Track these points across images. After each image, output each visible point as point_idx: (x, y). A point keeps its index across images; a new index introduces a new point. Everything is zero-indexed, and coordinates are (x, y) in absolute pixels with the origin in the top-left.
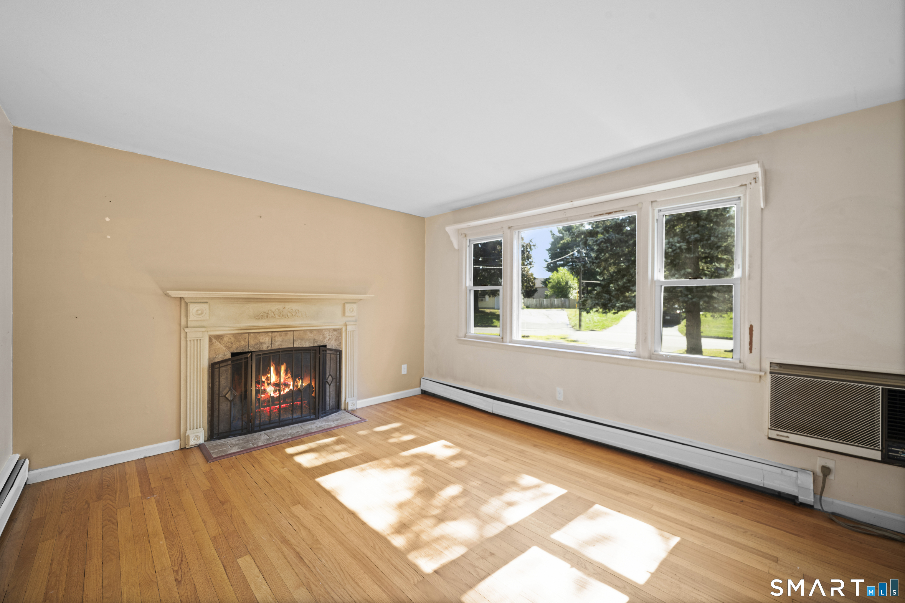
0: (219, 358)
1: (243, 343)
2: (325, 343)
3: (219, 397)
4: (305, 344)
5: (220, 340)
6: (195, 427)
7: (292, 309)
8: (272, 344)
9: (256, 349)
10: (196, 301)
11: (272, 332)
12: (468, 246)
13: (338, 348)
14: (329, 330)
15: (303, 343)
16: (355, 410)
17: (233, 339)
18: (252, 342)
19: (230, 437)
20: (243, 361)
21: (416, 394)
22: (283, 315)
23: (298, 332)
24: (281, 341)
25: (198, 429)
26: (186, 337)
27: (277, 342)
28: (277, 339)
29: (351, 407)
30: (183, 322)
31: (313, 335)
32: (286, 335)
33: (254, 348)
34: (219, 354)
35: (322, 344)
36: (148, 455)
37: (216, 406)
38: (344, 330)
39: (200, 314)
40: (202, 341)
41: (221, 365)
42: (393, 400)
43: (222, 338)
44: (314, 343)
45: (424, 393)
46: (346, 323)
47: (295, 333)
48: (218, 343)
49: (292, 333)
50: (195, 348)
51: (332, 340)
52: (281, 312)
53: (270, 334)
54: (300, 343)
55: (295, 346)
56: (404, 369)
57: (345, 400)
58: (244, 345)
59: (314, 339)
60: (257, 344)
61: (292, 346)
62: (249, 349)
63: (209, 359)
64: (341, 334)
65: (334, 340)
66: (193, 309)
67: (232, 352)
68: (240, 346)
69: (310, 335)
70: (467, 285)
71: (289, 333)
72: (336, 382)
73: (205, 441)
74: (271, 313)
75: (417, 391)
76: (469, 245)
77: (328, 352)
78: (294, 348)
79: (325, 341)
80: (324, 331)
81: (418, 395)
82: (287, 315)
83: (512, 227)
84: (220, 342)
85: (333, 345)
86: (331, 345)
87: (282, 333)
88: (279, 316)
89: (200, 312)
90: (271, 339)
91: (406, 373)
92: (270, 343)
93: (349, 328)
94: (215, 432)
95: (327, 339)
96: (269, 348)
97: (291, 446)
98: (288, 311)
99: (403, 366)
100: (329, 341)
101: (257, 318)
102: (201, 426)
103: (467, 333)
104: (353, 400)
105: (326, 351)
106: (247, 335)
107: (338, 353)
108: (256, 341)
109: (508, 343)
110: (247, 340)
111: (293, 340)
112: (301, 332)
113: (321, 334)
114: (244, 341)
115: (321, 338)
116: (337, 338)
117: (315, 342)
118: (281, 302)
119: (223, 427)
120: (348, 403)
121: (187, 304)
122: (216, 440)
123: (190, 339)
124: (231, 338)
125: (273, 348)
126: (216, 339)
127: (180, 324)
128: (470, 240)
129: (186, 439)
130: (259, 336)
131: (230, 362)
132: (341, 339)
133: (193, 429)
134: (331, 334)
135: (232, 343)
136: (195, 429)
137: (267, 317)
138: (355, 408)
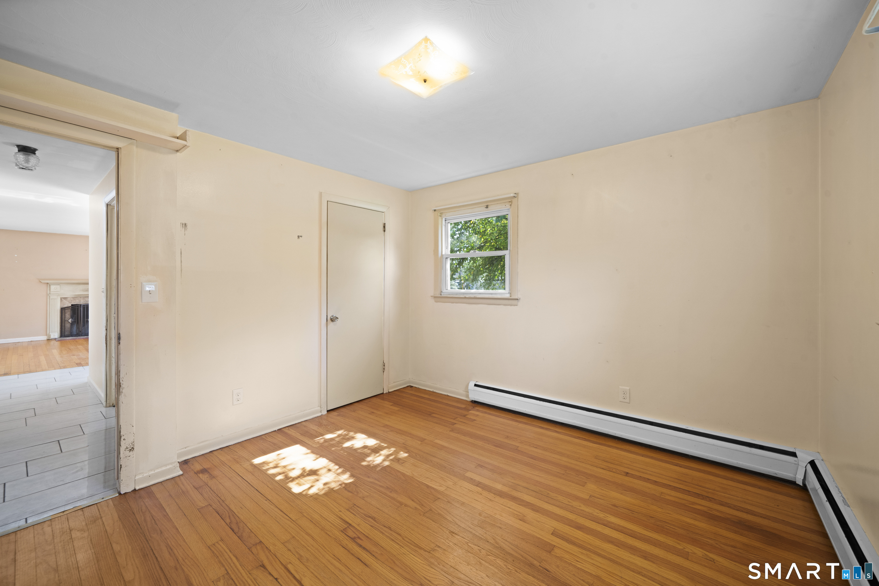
0: (65, 307)
3: (65, 321)
6: (54, 332)
10: (54, 284)
17: (72, 299)
19: (70, 337)
20: (76, 307)
25: (55, 333)
30: (48, 292)
34: (65, 305)
36: (33, 340)
37: (63, 325)
39: (56, 289)
40: (57, 300)
41: (66, 309)
43: (67, 299)
48: (65, 301)
50: (54, 303)
58: (77, 302)
62: (78, 304)
63: (61, 307)
66: (53, 287)
67: (72, 304)
68: (75, 302)
73: (59, 337)
89: (56, 288)
94: (63, 334)
102: (57, 332)
114: (78, 300)
119: (67, 333)
121: (50, 285)
122: (64, 337)
123: (51, 299)
126: (64, 299)
129: (50, 336)
131: (71, 308)
135: (72, 301)
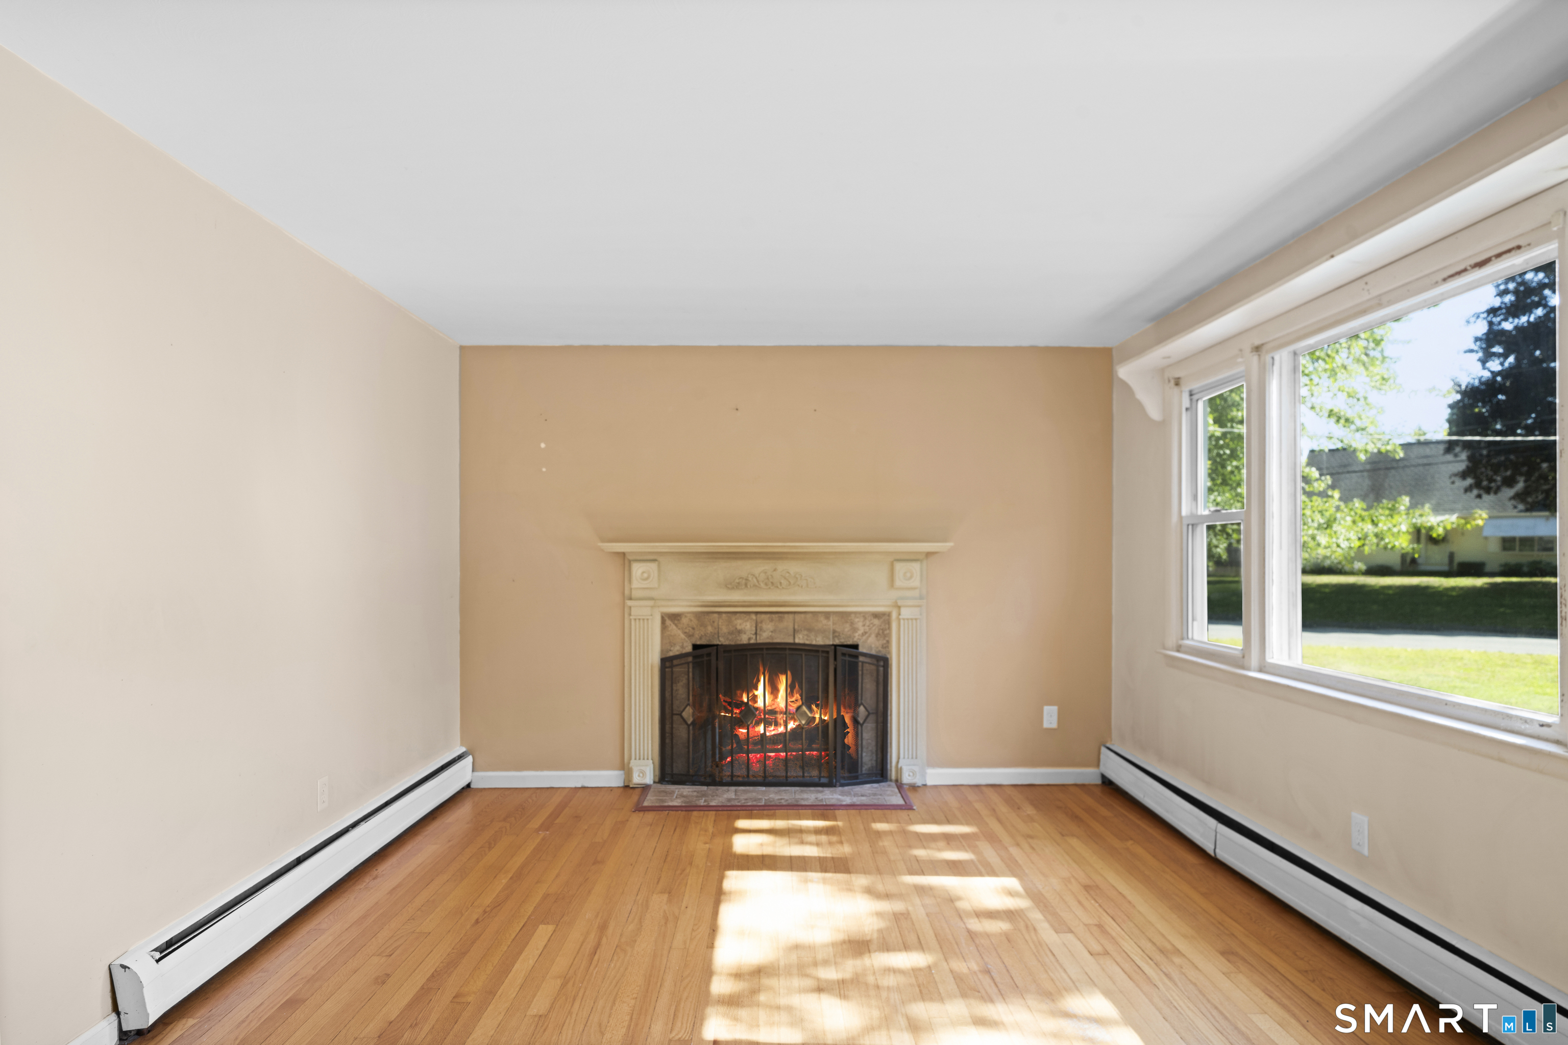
0: (676, 650)
1: (710, 629)
2: (855, 639)
3: (673, 714)
4: (816, 640)
5: (676, 622)
6: (642, 757)
7: (788, 572)
8: (756, 634)
9: (730, 640)
10: (641, 558)
11: (757, 613)
12: (1187, 409)
13: (883, 652)
14: (864, 615)
15: (813, 637)
16: (918, 787)
17: (695, 622)
18: (724, 629)
19: (688, 783)
20: (705, 658)
21: (1086, 782)
22: (772, 583)
23: (803, 616)
24: (772, 629)
25: (646, 761)
26: (630, 615)
27: (765, 631)
28: (764, 626)
29: (909, 778)
30: (627, 592)
31: (831, 623)
32: (781, 620)
33: (728, 639)
34: (675, 644)
35: (850, 642)
36: (586, 785)
37: (670, 730)
38: (894, 615)
39: (646, 579)
40: (650, 621)
41: (675, 662)
42: (1020, 783)
43: (679, 618)
44: (834, 637)
45: (1108, 784)
46: (896, 602)
47: (798, 617)
48: (674, 627)
49: (791, 616)
50: (642, 632)
51: (869, 636)
52: (770, 577)
53: (754, 617)
54: (806, 637)
55: (797, 641)
56: (1050, 717)
57: (898, 762)
58: (711, 632)
59: (834, 632)
60: (731, 633)
61: (791, 640)
62: (720, 641)
63: (662, 651)
64: (889, 623)
65: (873, 636)
66: (638, 569)
67: (694, 643)
68: (705, 635)
69: (825, 622)
70: (1184, 513)
71: (786, 616)
72: (877, 722)
73: (654, 782)
74: (752, 578)
75: (1088, 775)
76: (1188, 405)
77: (861, 659)
78: (794, 644)
79: (855, 637)
80: (853, 615)
81: (1089, 785)
82: (781, 583)
83: (1263, 345)
84: (676, 625)
85: (873, 646)
86: (869, 644)
87: (773, 616)
88: (766, 584)
89: (645, 575)
90: (754, 625)
91: (1054, 725)
92: (754, 632)
93: (906, 613)
94: (669, 771)
95: (860, 632)
96: (752, 641)
97: (750, 817)
98: (781, 576)
99: (1047, 709)
100: (864, 638)
101: (730, 586)
102: (650, 758)
103: (1182, 639)
104: (914, 765)
105: (856, 657)
106: (716, 615)
107: (882, 663)
108: (731, 627)
109: (1254, 671)
110: (716, 624)
111: (792, 629)
112: (809, 616)
113: (847, 622)
114: (712, 626)
115: (846, 630)
116: (881, 632)
117: (836, 636)
118: (769, 559)
119: (679, 767)
120: (901, 768)
121: (630, 561)
122: (668, 784)
123: (634, 617)
124: (693, 619)
125: (759, 641)
126: (672, 620)
127: (623, 594)
128: (1193, 392)
129: (628, 773)
130: (736, 619)
131: (690, 659)
132: (889, 635)
133: (640, 759)
134: (868, 623)
135: (693, 629)
136: (642, 760)
137: (746, 585)
138: (919, 781)
